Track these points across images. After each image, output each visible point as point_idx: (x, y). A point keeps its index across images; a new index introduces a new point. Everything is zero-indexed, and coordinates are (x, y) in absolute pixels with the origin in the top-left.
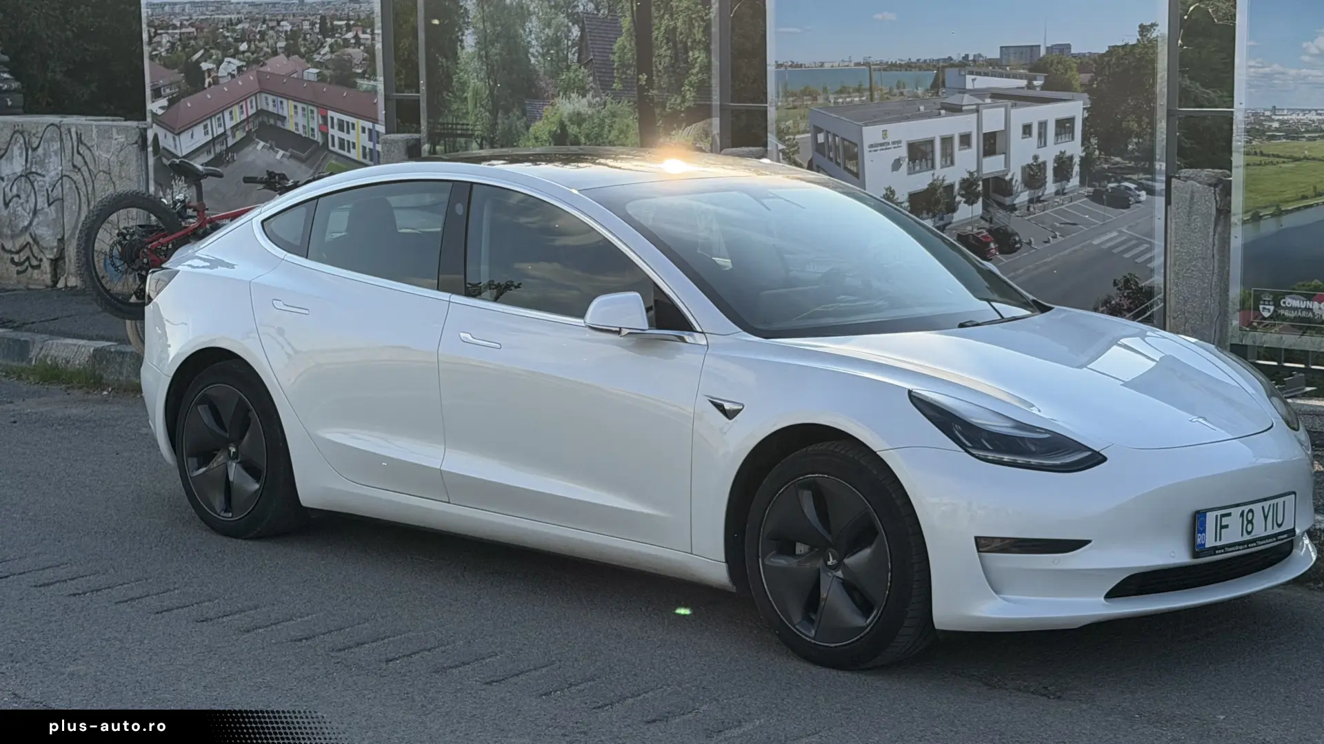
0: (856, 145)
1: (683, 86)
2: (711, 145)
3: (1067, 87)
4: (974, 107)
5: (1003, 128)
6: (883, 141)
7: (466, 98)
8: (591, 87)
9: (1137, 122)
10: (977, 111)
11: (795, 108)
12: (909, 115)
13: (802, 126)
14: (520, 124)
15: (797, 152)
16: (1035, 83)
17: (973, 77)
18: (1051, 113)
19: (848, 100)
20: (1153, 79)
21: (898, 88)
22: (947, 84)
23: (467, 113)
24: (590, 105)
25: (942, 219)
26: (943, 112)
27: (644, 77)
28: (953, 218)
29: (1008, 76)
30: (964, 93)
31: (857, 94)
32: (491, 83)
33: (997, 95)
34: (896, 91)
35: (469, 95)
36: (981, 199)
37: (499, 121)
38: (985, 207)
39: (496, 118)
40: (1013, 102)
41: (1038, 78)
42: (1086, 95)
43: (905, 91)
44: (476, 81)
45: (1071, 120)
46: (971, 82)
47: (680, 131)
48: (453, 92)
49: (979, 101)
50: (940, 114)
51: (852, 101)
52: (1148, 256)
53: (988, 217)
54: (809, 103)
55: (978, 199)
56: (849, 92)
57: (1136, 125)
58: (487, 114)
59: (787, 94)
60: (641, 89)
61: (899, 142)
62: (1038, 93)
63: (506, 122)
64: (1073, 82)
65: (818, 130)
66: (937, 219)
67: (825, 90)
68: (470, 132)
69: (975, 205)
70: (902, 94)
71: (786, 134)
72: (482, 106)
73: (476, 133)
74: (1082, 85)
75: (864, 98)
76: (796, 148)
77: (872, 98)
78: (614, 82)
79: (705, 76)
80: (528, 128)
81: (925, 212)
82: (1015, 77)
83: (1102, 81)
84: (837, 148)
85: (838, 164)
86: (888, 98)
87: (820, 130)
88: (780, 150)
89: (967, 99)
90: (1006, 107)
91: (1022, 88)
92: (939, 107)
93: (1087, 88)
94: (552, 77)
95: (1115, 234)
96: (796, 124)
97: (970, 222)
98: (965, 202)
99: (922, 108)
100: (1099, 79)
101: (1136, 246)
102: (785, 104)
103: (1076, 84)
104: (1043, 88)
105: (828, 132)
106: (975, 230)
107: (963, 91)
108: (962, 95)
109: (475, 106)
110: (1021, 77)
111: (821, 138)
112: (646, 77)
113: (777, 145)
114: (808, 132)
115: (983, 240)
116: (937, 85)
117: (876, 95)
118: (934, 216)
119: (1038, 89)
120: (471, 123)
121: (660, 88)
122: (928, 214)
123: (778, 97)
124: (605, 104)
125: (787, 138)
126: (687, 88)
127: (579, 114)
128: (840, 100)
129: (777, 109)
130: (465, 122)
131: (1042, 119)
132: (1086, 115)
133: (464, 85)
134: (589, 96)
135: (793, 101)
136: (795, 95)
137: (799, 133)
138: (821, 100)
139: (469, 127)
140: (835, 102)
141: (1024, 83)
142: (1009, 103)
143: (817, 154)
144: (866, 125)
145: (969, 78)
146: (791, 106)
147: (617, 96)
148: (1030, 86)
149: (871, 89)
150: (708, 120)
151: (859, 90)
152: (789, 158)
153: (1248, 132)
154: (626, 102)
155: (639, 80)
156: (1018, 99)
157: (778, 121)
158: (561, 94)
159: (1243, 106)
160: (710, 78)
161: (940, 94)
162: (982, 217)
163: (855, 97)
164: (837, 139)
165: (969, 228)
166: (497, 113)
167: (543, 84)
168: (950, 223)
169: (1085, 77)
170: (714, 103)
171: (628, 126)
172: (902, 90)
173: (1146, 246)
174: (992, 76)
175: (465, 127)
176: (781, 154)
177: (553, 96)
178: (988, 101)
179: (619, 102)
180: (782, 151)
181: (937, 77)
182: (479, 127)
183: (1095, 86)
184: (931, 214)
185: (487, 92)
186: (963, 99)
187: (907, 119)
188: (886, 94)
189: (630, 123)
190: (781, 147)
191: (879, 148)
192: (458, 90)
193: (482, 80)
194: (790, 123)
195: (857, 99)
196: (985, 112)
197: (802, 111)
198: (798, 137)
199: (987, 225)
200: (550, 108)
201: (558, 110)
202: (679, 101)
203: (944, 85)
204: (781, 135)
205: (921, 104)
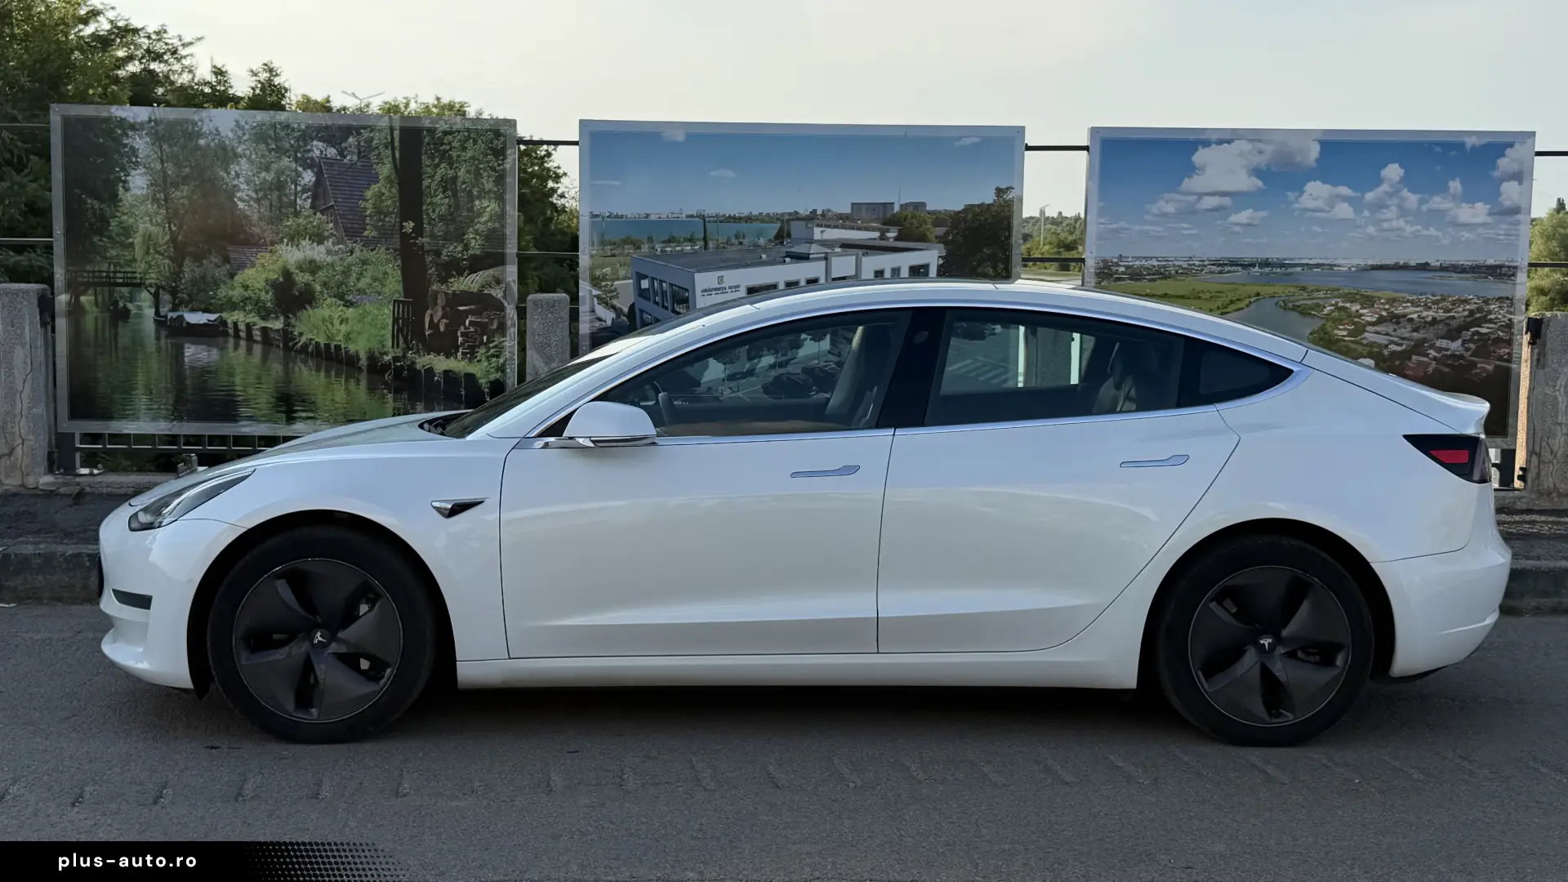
0: (687, 290)
1: (464, 235)
2: (505, 292)
3: (923, 238)
4: (823, 255)
5: (854, 273)
6: (719, 286)
7: (132, 244)
8: (332, 234)
9: (992, 268)
10: (826, 259)
11: (613, 256)
12: (749, 262)
13: (622, 273)
14: (221, 272)
15: (617, 297)
16: (889, 235)
17: (823, 229)
18: (906, 260)
19: (678, 248)
20: (1009, 232)
21: (736, 238)
22: (793, 236)
23: (134, 260)
24: (329, 252)
25: (785, 355)
26: (788, 260)
27: (409, 226)
28: (797, 354)
29: (859, 229)
30: (812, 243)
31: (689, 244)
32: (174, 228)
33: (847, 246)
34: (734, 240)
35: (137, 240)
36: (828, 336)
37: (186, 269)
38: (833, 343)
39: (181, 265)
40: (864, 250)
41: (891, 230)
42: (942, 246)
43: (745, 241)
44: (148, 225)
45: (926, 267)
46: (817, 233)
47: (462, 279)
48: (109, 238)
49: (829, 251)
50: (785, 261)
51: (682, 250)
52: (1004, 377)
53: (836, 352)
54: (631, 251)
55: (825, 336)
56: (679, 242)
57: (991, 270)
58: (167, 261)
59: (603, 243)
60: (404, 237)
61: (738, 286)
62: (891, 243)
63: (197, 269)
64: (928, 234)
65: (640, 277)
66: (779, 355)
67: (650, 240)
68: (139, 281)
69: (821, 342)
70: (741, 243)
71: (602, 281)
72: (159, 253)
73: (148, 282)
74: (937, 237)
75: (697, 247)
76: (615, 293)
77: (706, 247)
78: (365, 229)
79: (497, 225)
80: (232, 276)
81: (765, 349)
82: (866, 229)
83: (957, 233)
84: (664, 293)
85: (666, 308)
86: (724, 247)
87: (645, 277)
88: (595, 296)
89: (814, 249)
90: (857, 255)
91: (875, 239)
92: (784, 255)
93: (942, 239)
94: (273, 224)
95: (969, 361)
96: (615, 271)
97: (817, 356)
98: (811, 339)
99: (764, 256)
100: (955, 232)
101: (990, 371)
102: (601, 252)
103: (931, 236)
104: (896, 239)
105: (653, 279)
106: (822, 364)
107: (811, 241)
108: (809, 245)
109: (147, 253)
110: (874, 230)
111: (645, 284)
112: (412, 224)
113: (590, 291)
114: (629, 279)
115: (831, 371)
116: (781, 236)
117: (711, 245)
118: (776, 352)
119: (891, 240)
120: (139, 270)
121: (433, 236)
122: (769, 350)
123: (593, 245)
124: (352, 252)
125: (603, 284)
126: (472, 236)
127: (312, 261)
128: (668, 249)
129: (592, 256)
130: (129, 269)
131: (895, 265)
132: (941, 262)
133: (127, 231)
134: (329, 243)
135: (611, 250)
136: (615, 244)
137: (618, 279)
138: (645, 248)
139: (138, 276)
140: (662, 251)
141: (876, 234)
142: (860, 252)
143: (640, 299)
144: (699, 271)
145: (817, 230)
146: (609, 254)
147: (369, 244)
148: (883, 238)
149: (705, 239)
150: (500, 268)
151: (691, 240)
152: (607, 304)
153: (1098, 275)
154: (383, 249)
155: (402, 227)
156: (868, 248)
157: (592, 268)
158: (285, 240)
159: (1094, 255)
160: (503, 226)
161: (785, 243)
162: (829, 352)
163: (687, 246)
164: (664, 284)
165: (816, 362)
166: (183, 260)
167: (256, 230)
168: (795, 358)
169: (941, 231)
170: (508, 251)
171: (386, 273)
172: (741, 240)
173: (1001, 370)
174: (842, 228)
175: (129, 275)
176: (595, 299)
177: (273, 243)
178: (838, 250)
179: (372, 250)
180: (598, 297)
181: (781, 230)
182: (153, 275)
183: (950, 238)
184: (772, 351)
185: (168, 237)
186: (810, 249)
187: (747, 266)
188: (723, 243)
189: (388, 270)
190: (595, 292)
191: (714, 292)
192: (117, 234)
193: (158, 225)
194: (607, 270)
195: (689, 248)
196: (835, 260)
197: (622, 259)
198: (616, 283)
199: (836, 359)
200: (268, 255)
201: (280, 256)
202: (460, 248)
203: (789, 235)
204: (595, 281)
205: (764, 253)
